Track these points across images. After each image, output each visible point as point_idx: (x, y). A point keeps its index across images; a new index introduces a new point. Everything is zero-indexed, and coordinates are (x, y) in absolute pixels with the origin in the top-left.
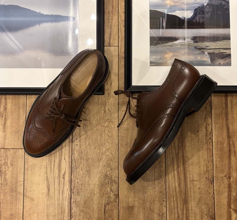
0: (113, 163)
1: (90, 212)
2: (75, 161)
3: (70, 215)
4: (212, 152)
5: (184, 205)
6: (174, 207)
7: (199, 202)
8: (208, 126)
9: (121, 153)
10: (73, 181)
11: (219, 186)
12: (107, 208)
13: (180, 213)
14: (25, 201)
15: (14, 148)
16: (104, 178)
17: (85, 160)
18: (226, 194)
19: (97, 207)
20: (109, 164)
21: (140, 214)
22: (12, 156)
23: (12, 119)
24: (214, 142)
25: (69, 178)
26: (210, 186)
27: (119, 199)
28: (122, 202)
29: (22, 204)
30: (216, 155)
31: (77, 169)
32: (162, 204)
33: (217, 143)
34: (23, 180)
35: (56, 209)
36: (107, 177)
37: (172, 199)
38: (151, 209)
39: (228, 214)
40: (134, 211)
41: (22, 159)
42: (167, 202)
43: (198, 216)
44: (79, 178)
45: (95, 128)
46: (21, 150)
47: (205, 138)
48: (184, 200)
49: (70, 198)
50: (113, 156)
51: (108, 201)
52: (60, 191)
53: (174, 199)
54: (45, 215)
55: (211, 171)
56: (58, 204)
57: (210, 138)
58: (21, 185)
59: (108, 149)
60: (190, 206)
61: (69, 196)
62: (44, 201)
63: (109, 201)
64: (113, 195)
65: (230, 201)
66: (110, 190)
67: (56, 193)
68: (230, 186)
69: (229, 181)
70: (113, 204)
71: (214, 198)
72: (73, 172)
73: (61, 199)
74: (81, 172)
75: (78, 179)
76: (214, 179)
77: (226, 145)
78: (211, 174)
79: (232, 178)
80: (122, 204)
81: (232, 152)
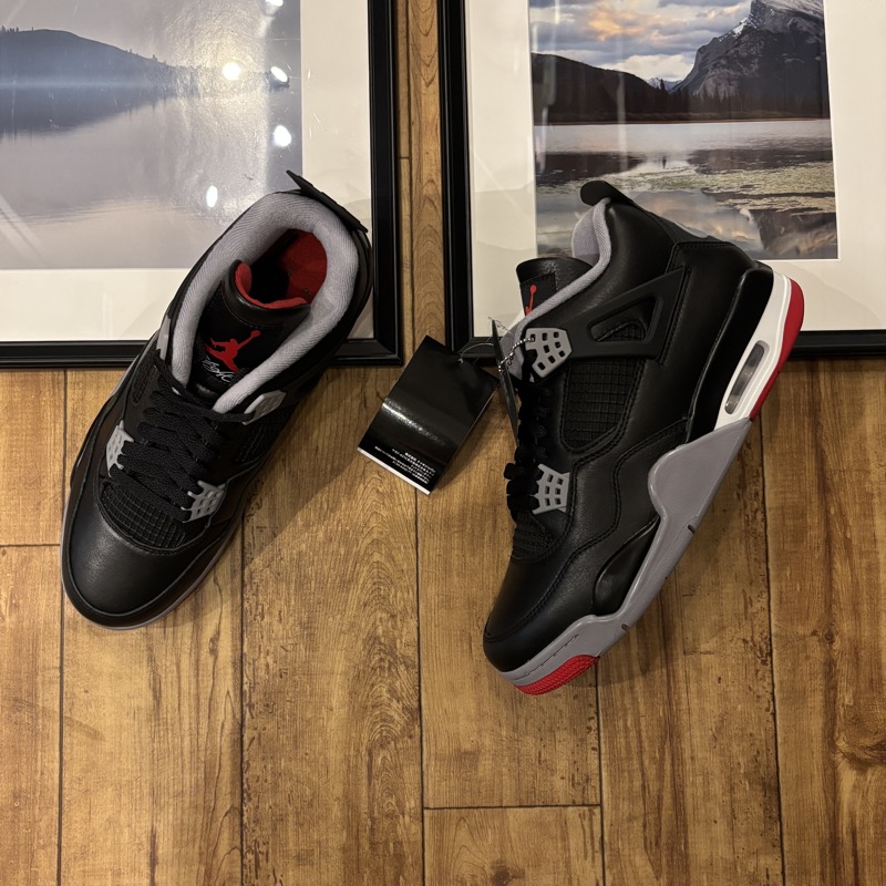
0: (399, 594)
1: (315, 778)
2: (254, 587)
3: (238, 792)
4: (764, 547)
5: (663, 743)
6: (629, 751)
7: (719, 730)
8: (749, 451)
9: (426, 557)
10: (250, 664)
11: (793, 670)
12: (379, 761)
13: (651, 771)
14: (66, 741)
15: (22, 543)
16: (365, 647)
17: (293, 586)
18: (816, 701)
19: (340, 756)
20: (384, 598)
21: (501, 781)
22: (16, 572)
23: (11, 434)
24: (770, 509)
25: (233, 651)
26: (757, 671)
27: (424, 724)
28: (435, 737)
29: (57, 754)
30: (778, 555)
31: (262, 619)
32: (582, 740)
33: (780, 512)
34: (57, 663)
35: (187, 766)
36: (378, 647)
37: (621, 723)
38: (542, 759)
39: (825, 770)
40: (481, 768)
41: (52, 585)
42: (602, 734)
43: (717, 783)
44: (272, 650)
45: (329, 467)
46: (48, 549)
47: (738, 495)
48: (663, 723)
49: (238, 726)
50: (396, 565)
51: (381, 732)
52: (202, 701)
53: (626, 721)
54: (146, 791)
55: (763, 615)
56: (195, 750)
57: (757, 494)
58: (51, 682)
59: (376, 542)
60: (686, 746)
61: (234, 716)
62: (140, 742)
63: (384, 734)
64: (400, 711)
65: (834, 724)
66: (389, 691)
67: (185, 708)
68: (830, 667)
69: (829, 651)
70: (400, 745)
71: (774, 714)
72: (249, 629)
73: (204, 731)
74: (277, 627)
75: (268, 653)
76: (774, 646)
77: (814, 519)
78: (760, 626)
79: (837, 638)
80: (432, 743)
81: (838, 545)
